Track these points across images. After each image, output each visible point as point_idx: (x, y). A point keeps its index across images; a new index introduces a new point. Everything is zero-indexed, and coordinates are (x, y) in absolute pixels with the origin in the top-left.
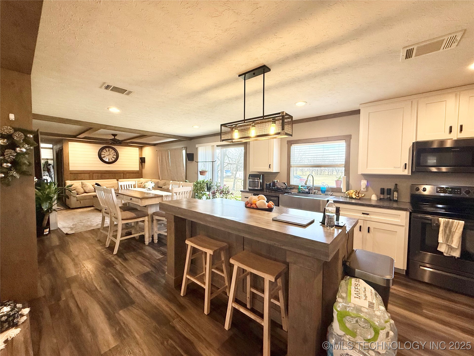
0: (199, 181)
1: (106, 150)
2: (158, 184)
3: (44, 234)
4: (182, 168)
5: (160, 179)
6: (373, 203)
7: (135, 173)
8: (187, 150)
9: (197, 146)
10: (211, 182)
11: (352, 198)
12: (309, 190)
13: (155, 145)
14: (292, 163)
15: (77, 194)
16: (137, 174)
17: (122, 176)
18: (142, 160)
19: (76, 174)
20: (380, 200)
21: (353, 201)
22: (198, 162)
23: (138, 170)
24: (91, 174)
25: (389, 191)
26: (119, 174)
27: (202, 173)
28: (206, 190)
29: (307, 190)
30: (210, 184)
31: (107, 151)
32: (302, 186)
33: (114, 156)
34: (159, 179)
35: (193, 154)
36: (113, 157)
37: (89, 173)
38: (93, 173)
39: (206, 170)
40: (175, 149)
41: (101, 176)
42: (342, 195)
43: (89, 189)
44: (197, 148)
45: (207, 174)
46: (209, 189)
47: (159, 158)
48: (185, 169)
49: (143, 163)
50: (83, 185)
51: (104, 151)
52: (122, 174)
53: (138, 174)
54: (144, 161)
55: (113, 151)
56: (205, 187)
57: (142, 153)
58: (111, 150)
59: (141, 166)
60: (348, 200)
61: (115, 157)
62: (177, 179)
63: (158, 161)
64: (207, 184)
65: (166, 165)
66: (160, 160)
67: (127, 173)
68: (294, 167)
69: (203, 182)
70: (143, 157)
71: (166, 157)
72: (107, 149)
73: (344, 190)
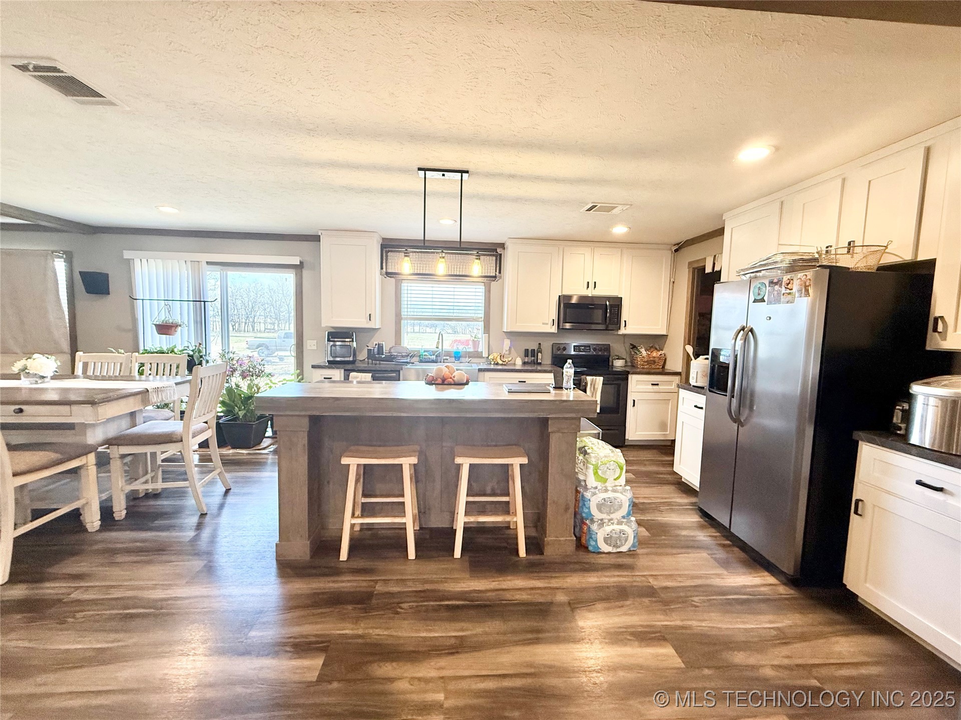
6: (518, 367)
8: (75, 260)
9: (128, 255)
10: (201, 351)
11: (497, 364)
12: (436, 356)
14: (404, 313)
20: (524, 363)
21: (500, 367)
25: (534, 353)
29: (434, 357)
30: (201, 357)
32: (425, 351)
35: (106, 275)
39: (178, 320)
42: (484, 360)
44: (127, 262)
60: (492, 367)
64: (191, 357)
68: (407, 319)
73: (485, 355)
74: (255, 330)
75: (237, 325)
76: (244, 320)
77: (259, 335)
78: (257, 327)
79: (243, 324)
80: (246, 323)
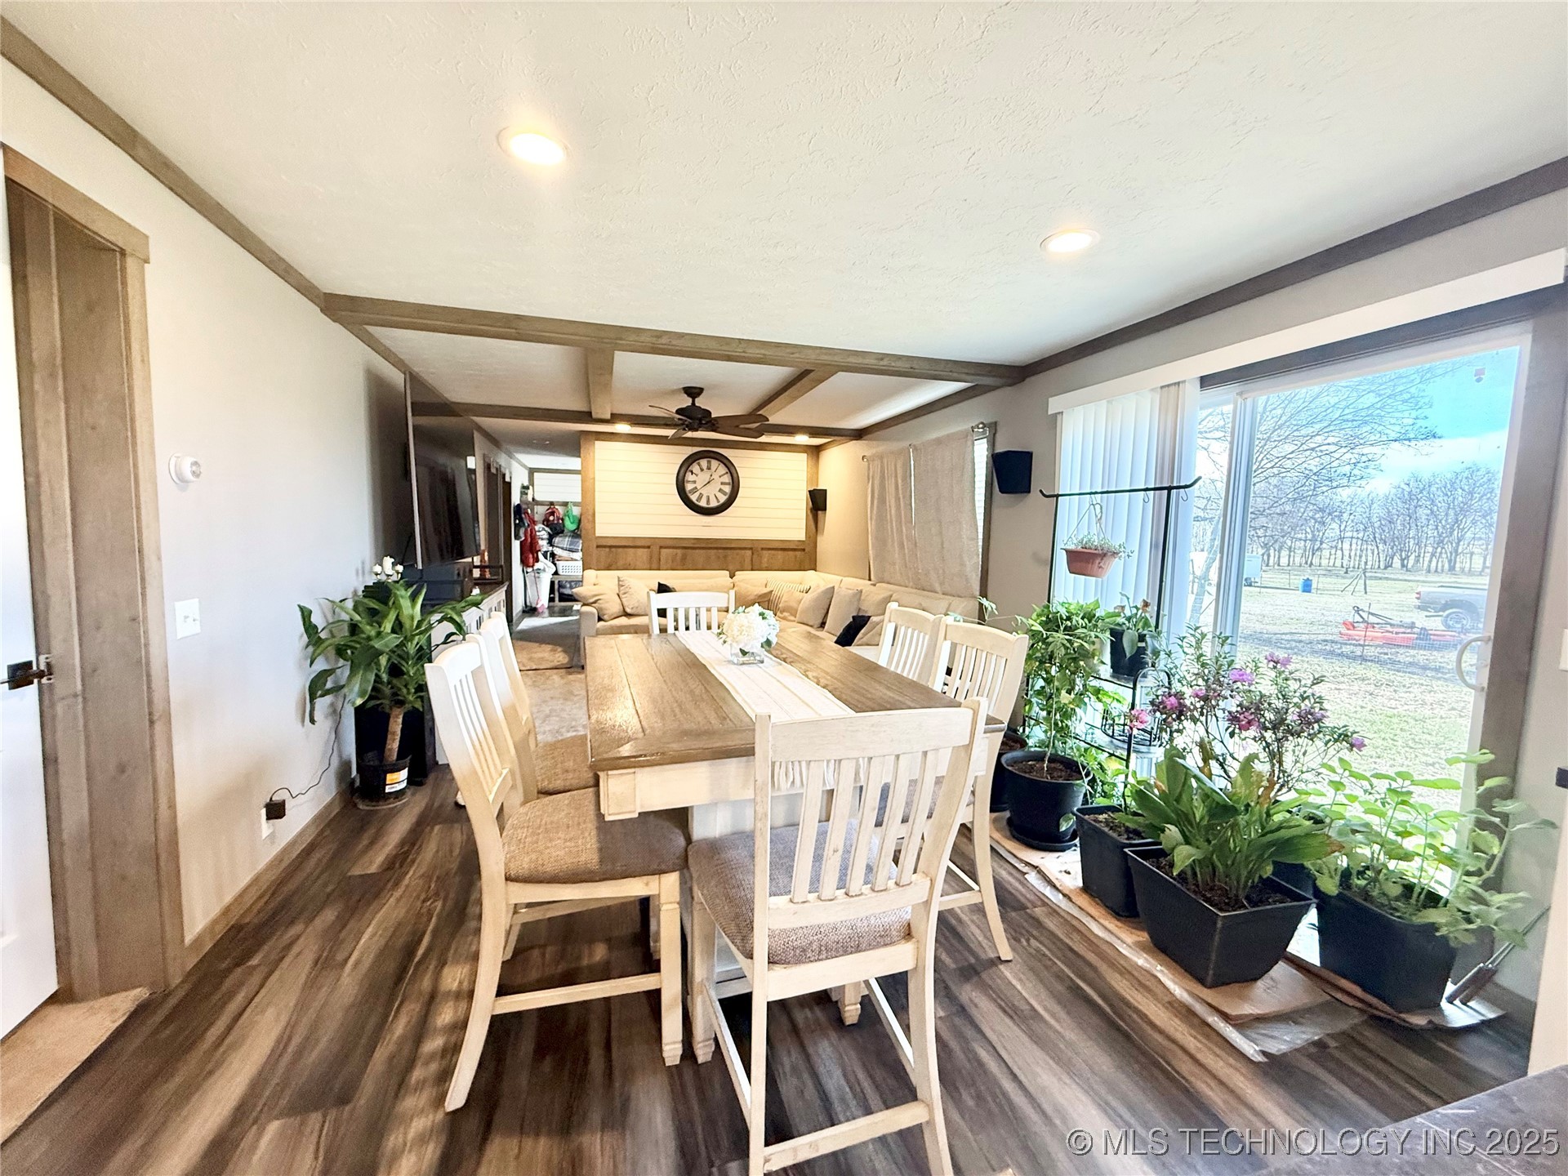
0: (1058, 607)
1: (699, 464)
2: (859, 600)
3: (387, 791)
4: (966, 533)
5: (872, 577)
7: (794, 550)
8: (998, 436)
9: (1055, 404)
10: (1146, 624)
13: (859, 434)
15: (600, 619)
16: (798, 553)
17: (748, 560)
18: (818, 501)
19: (613, 549)
22: (1057, 496)
23: (803, 537)
24: (655, 549)
26: (738, 551)
27: (1084, 561)
28: (1106, 671)
30: (1142, 638)
31: (702, 470)
33: (723, 487)
34: (870, 580)
35: (1029, 455)
36: (720, 490)
37: (649, 547)
38: (661, 547)
39: (1115, 543)
40: (939, 441)
41: (684, 558)
43: (636, 605)
44: (1053, 421)
45: (1115, 567)
46: (1129, 666)
47: (870, 490)
48: (981, 536)
49: (820, 512)
50: (622, 590)
51: (695, 468)
52: (749, 553)
53: (802, 556)
54: (821, 505)
55: (722, 469)
56: (1101, 653)
57: (817, 473)
58: (715, 463)
59: (812, 523)
61: (727, 489)
62: (942, 584)
63: (866, 506)
64: (1117, 635)
65: (899, 515)
66: (876, 495)
67: (762, 549)
69: (1089, 616)
70: (820, 487)
71: (900, 481)
72: (704, 463)
74: (1457, 569)
75: (1412, 558)
76: (1430, 549)
77: (1464, 579)
78: (1462, 562)
79: (1428, 555)
80: (1433, 555)
